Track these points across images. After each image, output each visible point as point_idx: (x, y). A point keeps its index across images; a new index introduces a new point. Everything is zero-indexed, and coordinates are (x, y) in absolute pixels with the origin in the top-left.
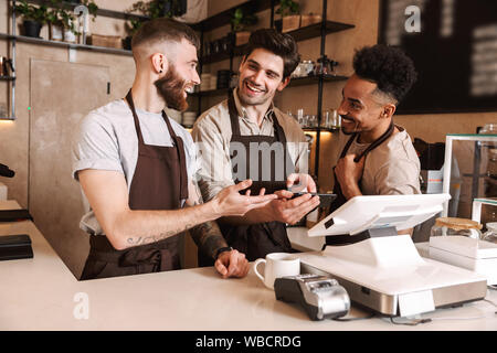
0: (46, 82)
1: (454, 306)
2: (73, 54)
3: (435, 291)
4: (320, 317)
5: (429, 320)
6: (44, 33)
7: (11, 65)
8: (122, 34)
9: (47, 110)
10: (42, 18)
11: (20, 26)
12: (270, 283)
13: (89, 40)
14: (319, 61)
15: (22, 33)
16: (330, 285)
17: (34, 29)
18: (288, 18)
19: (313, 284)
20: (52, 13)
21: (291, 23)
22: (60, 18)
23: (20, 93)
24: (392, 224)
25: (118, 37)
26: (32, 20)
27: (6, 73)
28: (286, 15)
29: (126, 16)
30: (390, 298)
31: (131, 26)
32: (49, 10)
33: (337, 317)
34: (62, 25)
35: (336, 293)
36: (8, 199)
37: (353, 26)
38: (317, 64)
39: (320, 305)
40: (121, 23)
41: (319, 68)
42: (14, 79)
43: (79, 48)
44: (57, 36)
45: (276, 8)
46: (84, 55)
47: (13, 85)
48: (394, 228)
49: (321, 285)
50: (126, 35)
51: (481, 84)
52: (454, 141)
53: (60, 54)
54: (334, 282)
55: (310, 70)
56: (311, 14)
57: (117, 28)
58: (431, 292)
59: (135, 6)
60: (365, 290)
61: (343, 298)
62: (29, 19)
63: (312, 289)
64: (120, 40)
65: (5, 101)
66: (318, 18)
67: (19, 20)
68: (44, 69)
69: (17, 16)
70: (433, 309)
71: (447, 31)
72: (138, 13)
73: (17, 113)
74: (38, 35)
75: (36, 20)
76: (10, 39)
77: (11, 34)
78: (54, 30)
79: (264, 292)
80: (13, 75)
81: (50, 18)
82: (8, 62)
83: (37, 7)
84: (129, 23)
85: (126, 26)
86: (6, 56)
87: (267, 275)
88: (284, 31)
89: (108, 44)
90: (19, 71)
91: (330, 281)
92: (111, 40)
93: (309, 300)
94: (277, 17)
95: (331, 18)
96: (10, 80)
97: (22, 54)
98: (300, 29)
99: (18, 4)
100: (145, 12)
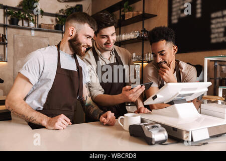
0: (21, 45)
1: (217, 136)
2: (33, 32)
3: (209, 128)
4: (154, 143)
5: (207, 143)
6: (20, 23)
7: (6, 38)
8: (55, 23)
9: (21, 57)
10: (19, 17)
11: (9, 20)
12: (126, 128)
13: (40, 26)
14: (142, 31)
15: (10, 23)
16: (157, 127)
17: (15, 21)
18: (127, 13)
19: (149, 127)
20: (23, 14)
21: (129, 15)
22: (27, 16)
23: (9, 50)
24: (184, 98)
25: (53, 25)
26: (15, 18)
27: (3, 41)
28: (127, 12)
29: (56, 15)
30: (188, 132)
31: (58, 20)
32: (22, 13)
33: (161, 143)
34: (28, 20)
35: (160, 131)
36: (4, 95)
37: (156, 16)
38: (141, 33)
39: (153, 137)
40: (54, 18)
41: (142, 34)
42: (7, 44)
43: (35, 30)
44: (26, 24)
45: (122, 10)
46: (38, 33)
47: (7, 46)
48: (185, 99)
49: (153, 127)
50: (56, 24)
51: (216, 38)
52: (208, 60)
53: (27, 32)
54: (159, 125)
55: (138, 35)
56: (138, 11)
57: (52, 21)
58: (207, 129)
59: (60, 11)
60: (175, 129)
61: (164, 134)
62: (13, 17)
63: (148, 129)
64: (53, 26)
65: (3, 54)
66: (141, 13)
67: (9, 18)
68: (20, 39)
69: (8, 16)
70: (209, 137)
71: (199, 15)
72: (61, 14)
73: (8, 59)
74: (17, 24)
75: (17, 17)
76: (5, 26)
77: (5, 24)
78: (24, 22)
79: (124, 132)
80: (7, 42)
81: (23, 16)
82: (4, 36)
83: (17, 12)
84: (58, 18)
85: (56, 20)
86: (3, 34)
87: (125, 124)
88: (126, 19)
89: (48, 28)
90: (9, 40)
91: (157, 125)
92: (50, 26)
93: (147, 135)
94: (122, 13)
95: (146, 12)
96: (5, 44)
97: (11, 33)
98: (133, 17)
99: (8, 11)
100: (64, 13)
